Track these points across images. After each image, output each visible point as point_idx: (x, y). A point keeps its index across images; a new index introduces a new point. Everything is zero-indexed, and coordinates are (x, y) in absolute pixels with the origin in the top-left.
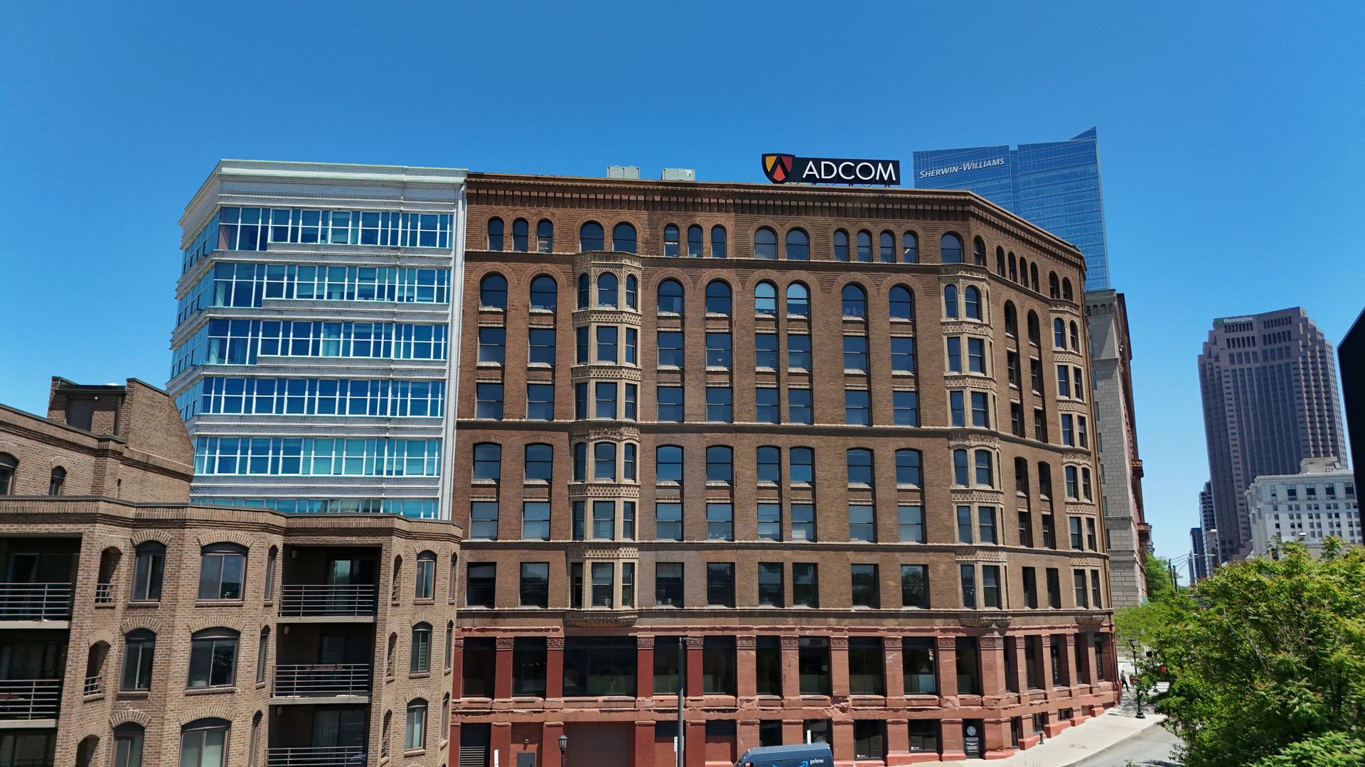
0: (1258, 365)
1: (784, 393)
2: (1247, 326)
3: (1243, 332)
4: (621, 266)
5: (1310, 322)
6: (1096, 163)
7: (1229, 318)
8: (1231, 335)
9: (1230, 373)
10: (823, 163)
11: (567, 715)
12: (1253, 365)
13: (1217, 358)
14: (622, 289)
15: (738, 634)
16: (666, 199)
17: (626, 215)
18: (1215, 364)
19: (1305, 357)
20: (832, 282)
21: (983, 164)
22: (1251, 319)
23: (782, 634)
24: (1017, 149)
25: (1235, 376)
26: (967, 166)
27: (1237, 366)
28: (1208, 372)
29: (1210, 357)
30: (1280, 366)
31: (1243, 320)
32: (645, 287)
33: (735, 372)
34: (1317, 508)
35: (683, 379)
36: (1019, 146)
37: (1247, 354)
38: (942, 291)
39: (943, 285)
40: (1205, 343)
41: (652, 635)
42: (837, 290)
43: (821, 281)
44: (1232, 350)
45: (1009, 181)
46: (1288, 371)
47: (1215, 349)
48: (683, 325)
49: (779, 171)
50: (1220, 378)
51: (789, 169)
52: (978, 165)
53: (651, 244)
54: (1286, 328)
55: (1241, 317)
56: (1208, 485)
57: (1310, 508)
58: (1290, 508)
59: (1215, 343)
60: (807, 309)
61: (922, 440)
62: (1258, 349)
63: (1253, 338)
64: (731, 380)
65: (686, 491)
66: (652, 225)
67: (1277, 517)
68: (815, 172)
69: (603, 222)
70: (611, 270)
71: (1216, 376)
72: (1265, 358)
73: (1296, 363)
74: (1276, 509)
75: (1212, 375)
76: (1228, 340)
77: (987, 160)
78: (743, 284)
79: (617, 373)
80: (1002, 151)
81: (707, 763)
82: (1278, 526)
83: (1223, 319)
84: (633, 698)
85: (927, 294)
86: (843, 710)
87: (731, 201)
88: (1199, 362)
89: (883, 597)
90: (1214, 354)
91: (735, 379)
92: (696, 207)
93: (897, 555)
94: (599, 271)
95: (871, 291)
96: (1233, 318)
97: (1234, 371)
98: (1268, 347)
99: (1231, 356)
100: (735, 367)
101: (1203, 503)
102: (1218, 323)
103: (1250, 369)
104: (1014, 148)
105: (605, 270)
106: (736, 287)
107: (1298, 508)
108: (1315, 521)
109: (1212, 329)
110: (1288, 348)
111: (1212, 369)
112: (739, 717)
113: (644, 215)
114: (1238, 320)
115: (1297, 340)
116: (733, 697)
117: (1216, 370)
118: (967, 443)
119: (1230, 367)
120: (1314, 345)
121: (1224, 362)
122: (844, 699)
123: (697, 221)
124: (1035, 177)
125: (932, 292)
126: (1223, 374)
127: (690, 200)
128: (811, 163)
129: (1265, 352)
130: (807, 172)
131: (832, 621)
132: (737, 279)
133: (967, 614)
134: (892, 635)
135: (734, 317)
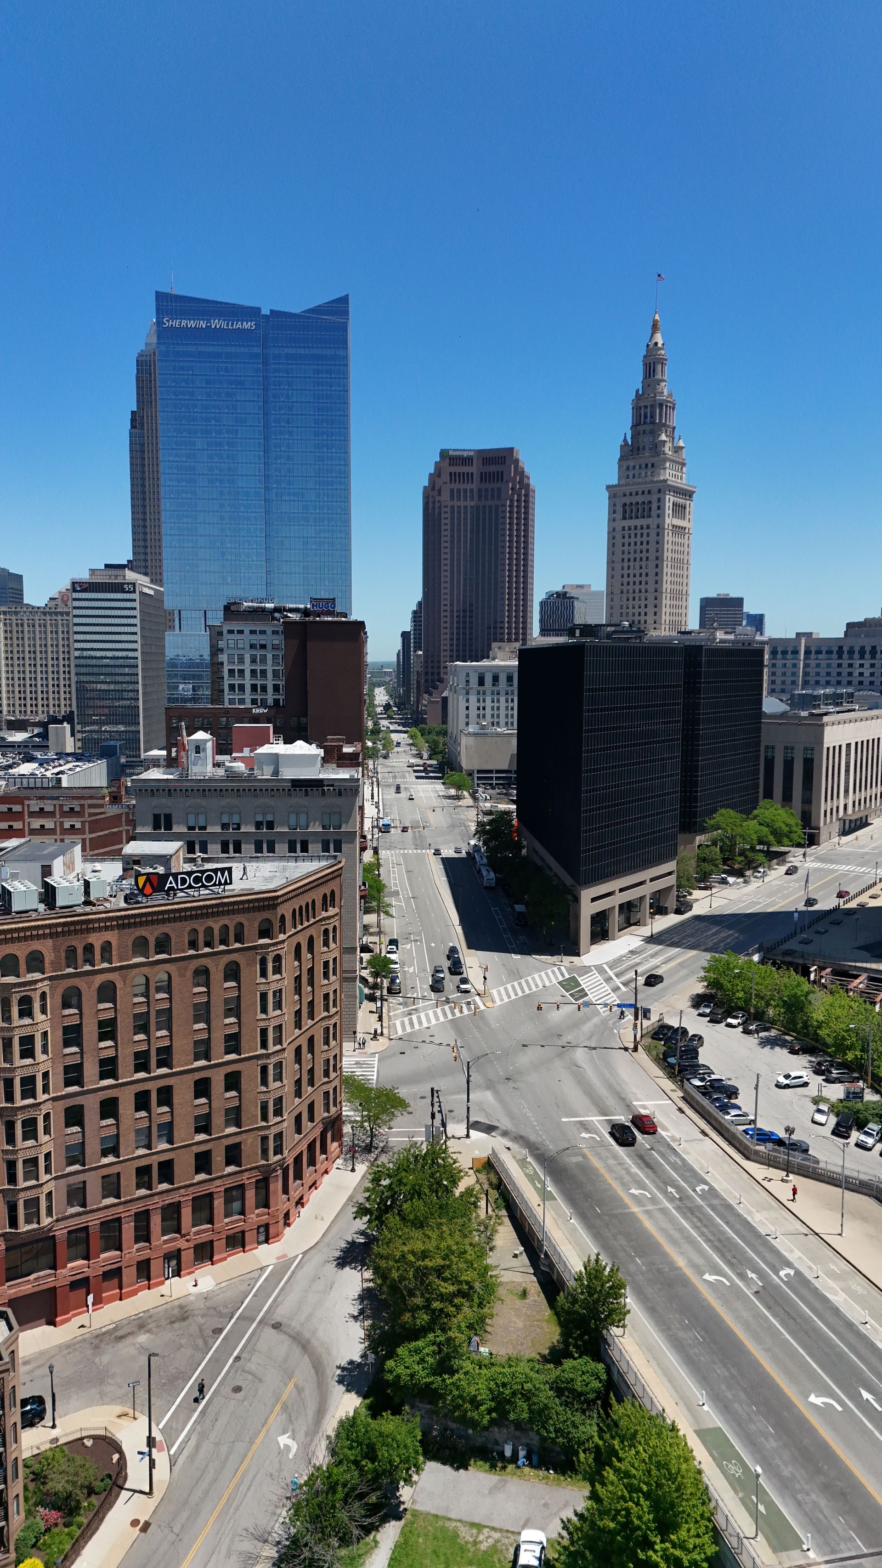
0: (473, 503)
1: (153, 1053)
2: (466, 460)
3: (464, 467)
4: (36, 989)
5: (520, 464)
6: (347, 348)
7: (454, 450)
8: (454, 469)
9: (448, 509)
10: (179, 876)
11: (10, 1295)
12: (469, 503)
13: (440, 491)
14: (37, 1006)
15: (123, 1215)
16: (66, 929)
17: (36, 945)
18: (437, 498)
19: (512, 501)
20: (186, 969)
21: (232, 324)
22: (472, 453)
23: (151, 1208)
24: (268, 313)
25: (452, 513)
26: (216, 323)
27: (455, 503)
28: (431, 506)
29: (433, 489)
30: (491, 507)
31: (465, 454)
32: (52, 998)
33: (119, 1046)
34: (498, 694)
35: (82, 1058)
36: (271, 311)
37: (465, 491)
38: (258, 962)
39: (259, 957)
40: (430, 474)
41: (66, 1231)
42: (189, 974)
43: (179, 969)
44: (453, 486)
45: (258, 350)
46: (497, 512)
47: (439, 482)
48: (81, 1018)
49: (148, 887)
50: (440, 513)
51: (155, 885)
52: (228, 324)
53: (56, 966)
54: (500, 468)
55: (464, 450)
56: (420, 603)
57: (493, 694)
58: (478, 693)
59: (439, 476)
60: (168, 989)
61: (241, 1064)
62: (474, 486)
63: (472, 474)
64: (117, 1050)
65: (86, 1134)
66: (55, 949)
67: (467, 701)
68: (174, 885)
69: (18, 953)
70: (28, 993)
71: (437, 511)
72: (480, 497)
73: (504, 505)
74: (467, 693)
75: (434, 508)
76: (451, 474)
77: (238, 321)
78: (125, 982)
79: (36, 1068)
80: (253, 313)
81: (104, 1295)
82: (467, 708)
83: (448, 450)
84: (53, 1272)
85: (248, 965)
86: (188, 1241)
87: (115, 923)
88: (424, 493)
89: (213, 1168)
90: (437, 487)
91: (119, 1051)
92: (88, 931)
93: (223, 1140)
94: (18, 996)
95: (212, 970)
96: (457, 450)
97: (452, 507)
98: (484, 486)
99: (452, 491)
100: (119, 1042)
101: (415, 621)
102: (443, 454)
103: (466, 507)
104: (265, 311)
105: (23, 994)
106: (119, 985)
107: (484, 693)
108: (496, 705)
109: (438, 460)
110: (499, 489)
111: (434, 502)
112: (123, 1264)
113: (49, 942)
114: (461, 453)
115: (507, 482)
116: (118, 1253)
117: (437, 505)
118: (268, 1061)
119: (450, 504)
120: (520, 489)
121: (445, 496)
122: (188, 1234)
123: (90, 941)
124: (286, 351)
125: (251, 963)
126: (443, 510)
127: (84, 927)
128: (171, 878)
129: (480, 490)
130: (168, 885)
131: (182, 1191)
132: (120, 979)
133: (263, 1166)
134: (218, 1189)
135: (118, 1007)
